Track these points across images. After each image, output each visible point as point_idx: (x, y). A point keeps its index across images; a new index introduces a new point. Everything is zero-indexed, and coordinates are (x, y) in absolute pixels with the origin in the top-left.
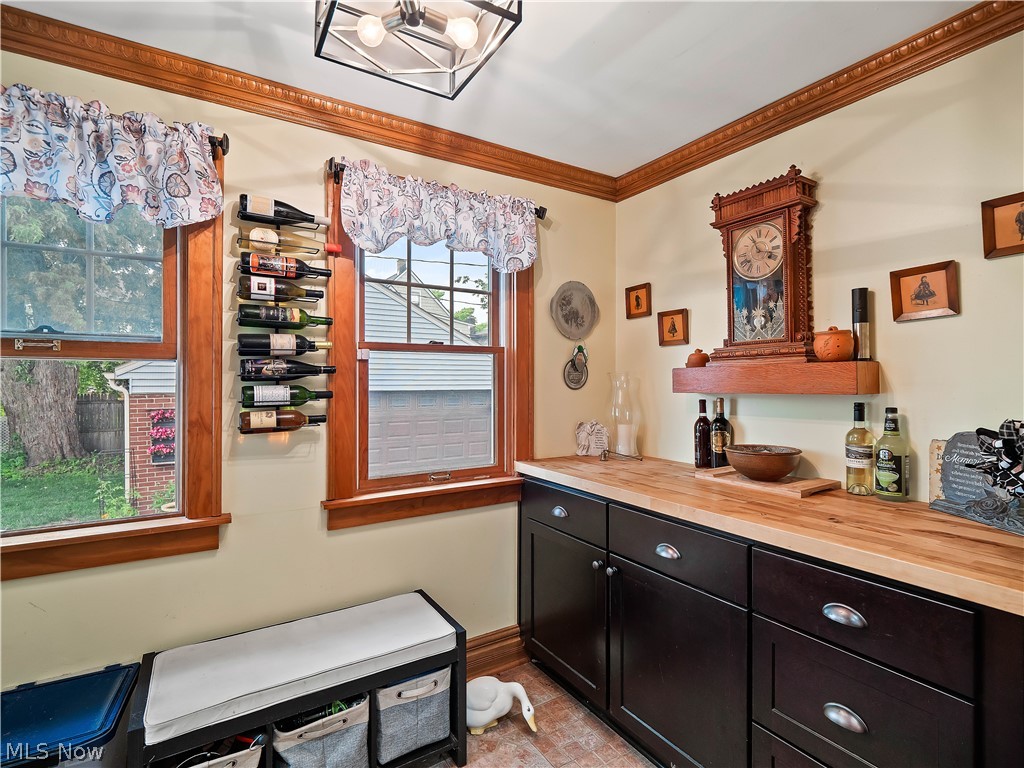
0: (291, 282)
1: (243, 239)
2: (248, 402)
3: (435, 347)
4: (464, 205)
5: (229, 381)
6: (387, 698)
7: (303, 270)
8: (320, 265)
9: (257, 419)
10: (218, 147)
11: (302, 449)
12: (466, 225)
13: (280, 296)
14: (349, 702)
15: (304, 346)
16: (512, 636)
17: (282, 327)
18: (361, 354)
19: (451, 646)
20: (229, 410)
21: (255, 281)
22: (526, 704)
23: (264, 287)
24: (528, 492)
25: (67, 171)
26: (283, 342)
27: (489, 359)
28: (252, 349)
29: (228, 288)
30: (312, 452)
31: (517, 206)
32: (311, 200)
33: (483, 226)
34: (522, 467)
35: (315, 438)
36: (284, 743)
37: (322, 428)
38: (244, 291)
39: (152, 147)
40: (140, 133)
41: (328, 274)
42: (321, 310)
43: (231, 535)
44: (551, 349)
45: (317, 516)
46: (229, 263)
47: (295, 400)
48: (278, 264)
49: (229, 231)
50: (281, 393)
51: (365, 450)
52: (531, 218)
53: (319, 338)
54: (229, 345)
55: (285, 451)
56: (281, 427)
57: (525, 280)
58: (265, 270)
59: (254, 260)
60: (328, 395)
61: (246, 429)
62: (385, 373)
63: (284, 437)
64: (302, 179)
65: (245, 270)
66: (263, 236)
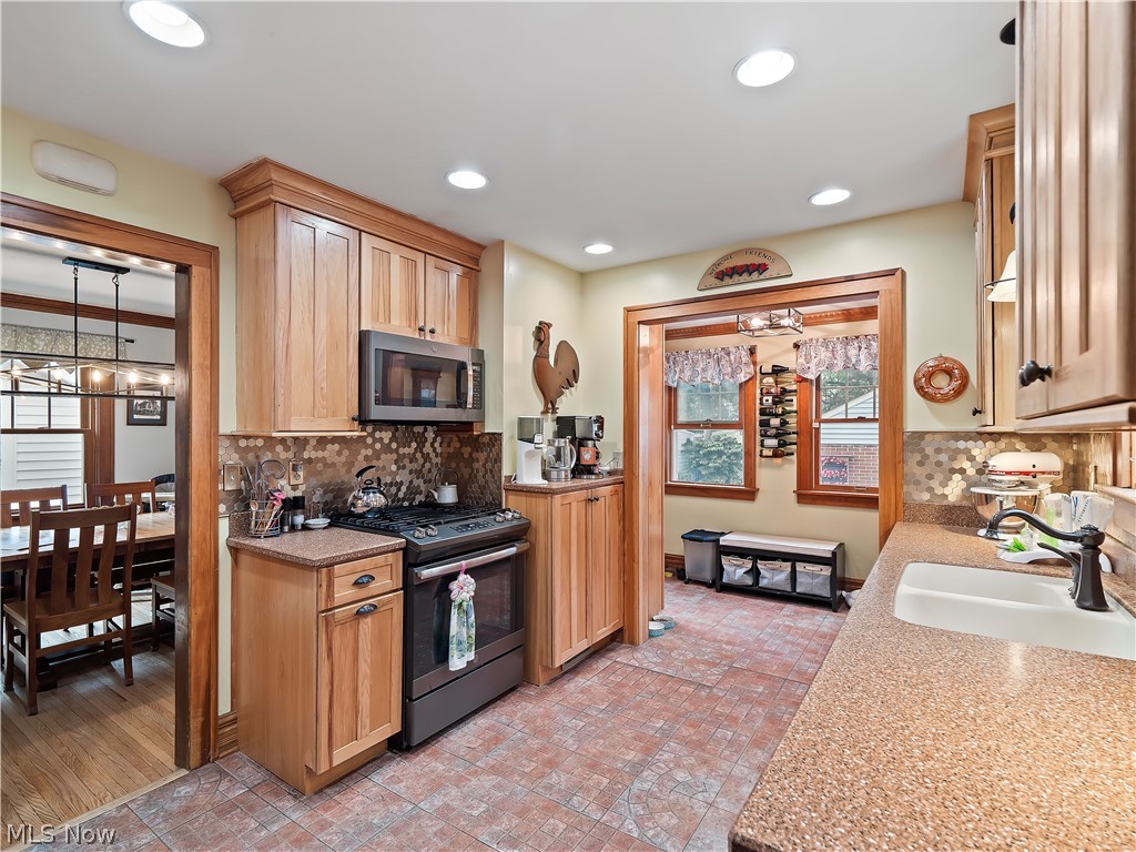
0: (780, 398)
1: (761, 381)
2: (762, 445)
3: (861, 420)
4: (864, 346)
5: (758, 438)
6: (800, 567)
7: (784, 391)
8: (794, 387)
9: (767, 452)
10: (752, 351)
11: (787, 466)
13: (775, 403)
14: (785, 560)
15: (784, 423)
17: (777, 415)
19: (829, 555)
21: (765, 398)
23: (769, 400)
25: (710, 372)
26: (775, 422)
28: (764, 424)
29: (758, 401)
30: (790, 468)
32: (789, 360)
35: (791, 461)
36: (761, 565)
37: (794, 457)
38: (761, 403)
39: (732, 358)
40: (728, 354)
41: (795, 391)
42: (793, 407)
43: (760, 496)
45: (794, 497)
46: (758, 392)
47: (780, 445)
48: (773, 390)
49: (758, 380)
50: (773, 442)
53: (792, 421)
54: (757, 423)
55: (779, 466)
56: (775, 455)
58: (768, 393)
59: (764, 391)
60: (795, 444)
61: (762, 455)
63: (779, 460)
64: (787, 351)
65: (762, 394)
66: (770, 380)
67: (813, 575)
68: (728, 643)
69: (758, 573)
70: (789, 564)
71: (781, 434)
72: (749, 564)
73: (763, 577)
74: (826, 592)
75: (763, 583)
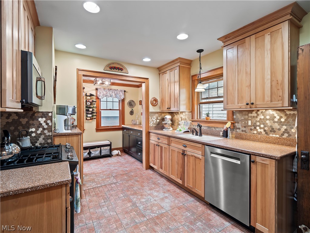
0: (91, 104)
1: (86, 98)
2: (87, 116)
3: (111, 110)
4: (113, 92)
5: (85, 114)
6: (102, 148)
7: (93, 101)
8: (95, 100)
9: (88, 118)
10: (84, 89)
11: (93, 122)
12: (113, 94)
14: (98, 148)
15: (93, 110)
16: (122, 148)
17: (90, 108)
18: (100, 111)
19: (109, 144)
20: (85, 117)
21: (88, 103)
22: (120, 152)
23: (89, 103)
24: (123, 129)
26: (91, 110)
27: (119, 111)
28: (87, 110)
29: (85, 104)
30: (94, 122)
31: (121, 91)
32: (94, 93)
33: (116, 95)
34: (123, 126)
35: (95, 121)
36: (91, 151)
38: (86, 104)
42: (95, 106)
43: (85, 131)
44: (127, 109)
45: (95, 130)
46: (85, 101)
47: (92, 116)
48: (90, 101)
49: (85, 97)
50: (90, 115)
51: (101, 123)
52: (123, 92)
53: (95, 109)
54: (85, 110)
55: (91, 122)
56: (91, 119)
57: (123, 100)
58: (89, 101)
59: (87, 101)
60: (96, 116)
61: (87, 119)
62: (104, 114)
63: (91, 120)
64: (93, 90)
65: (86, 101)
66: (89, 98)
67: (106, 150)
68: (104, 172)
69: (91, 153)
70: (100, 148)
71: (92, 113)
72: (88, 151)
73: (93, 154)
74: (109, 153)
75: (92, 155)
